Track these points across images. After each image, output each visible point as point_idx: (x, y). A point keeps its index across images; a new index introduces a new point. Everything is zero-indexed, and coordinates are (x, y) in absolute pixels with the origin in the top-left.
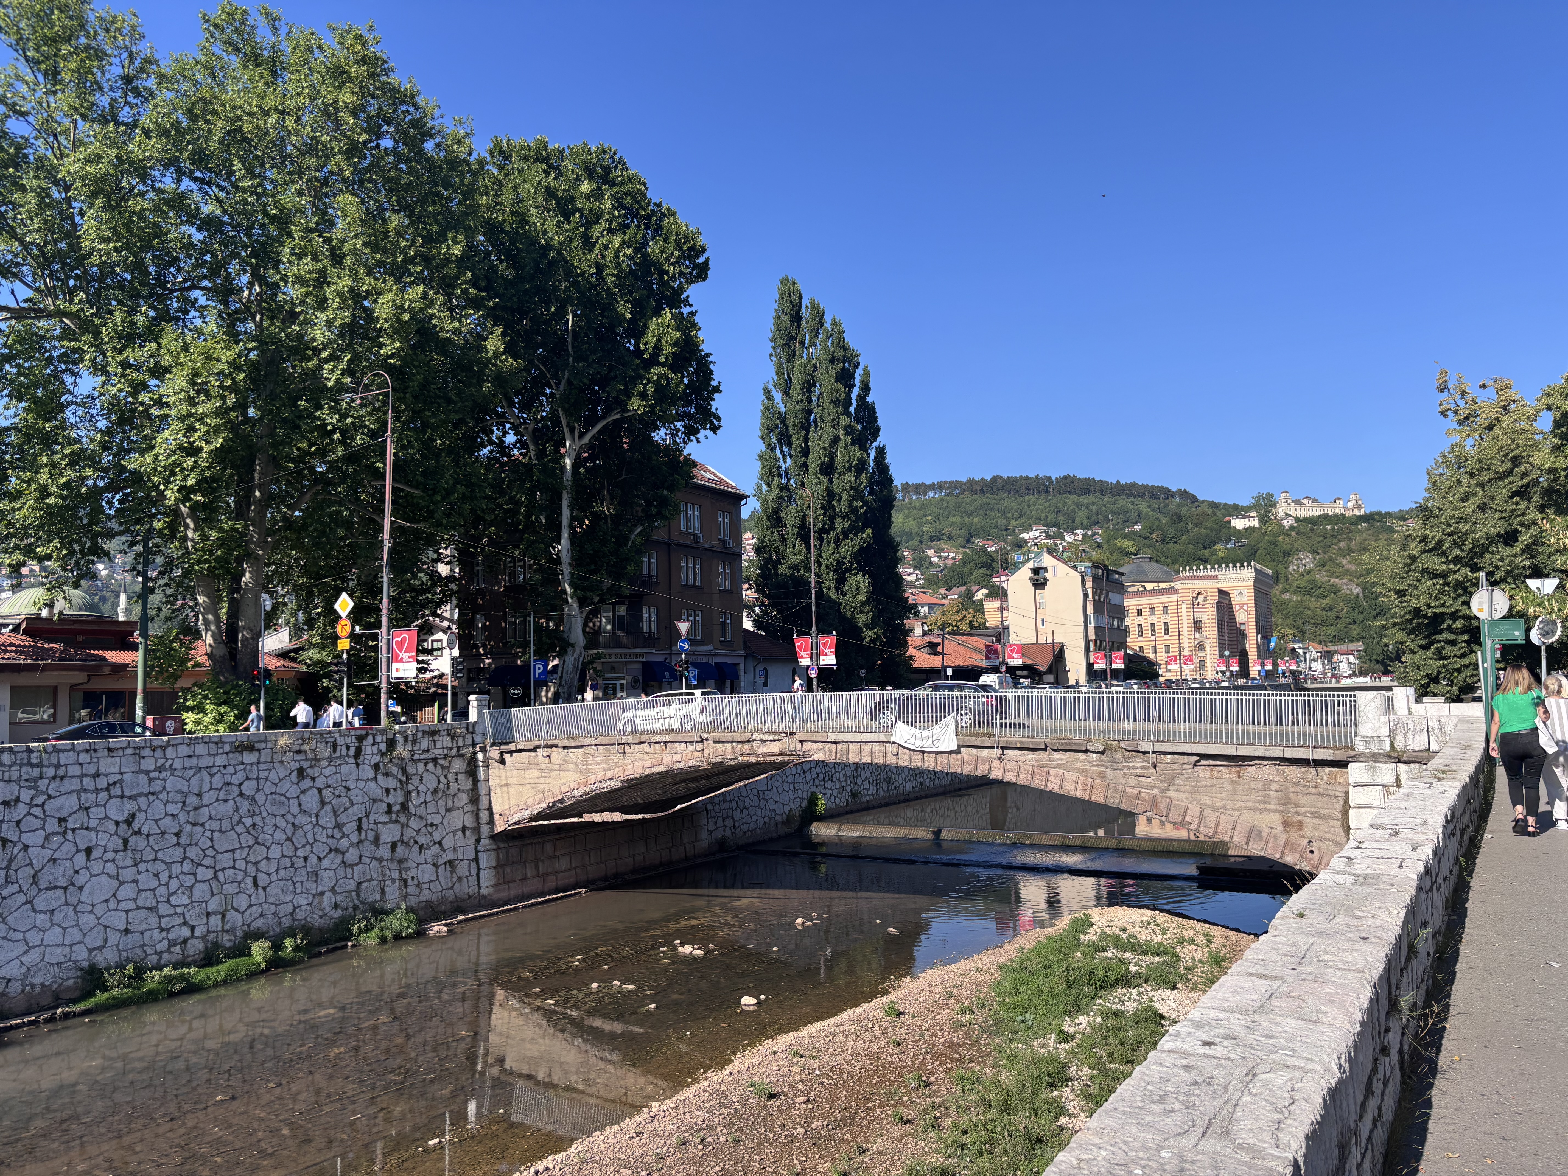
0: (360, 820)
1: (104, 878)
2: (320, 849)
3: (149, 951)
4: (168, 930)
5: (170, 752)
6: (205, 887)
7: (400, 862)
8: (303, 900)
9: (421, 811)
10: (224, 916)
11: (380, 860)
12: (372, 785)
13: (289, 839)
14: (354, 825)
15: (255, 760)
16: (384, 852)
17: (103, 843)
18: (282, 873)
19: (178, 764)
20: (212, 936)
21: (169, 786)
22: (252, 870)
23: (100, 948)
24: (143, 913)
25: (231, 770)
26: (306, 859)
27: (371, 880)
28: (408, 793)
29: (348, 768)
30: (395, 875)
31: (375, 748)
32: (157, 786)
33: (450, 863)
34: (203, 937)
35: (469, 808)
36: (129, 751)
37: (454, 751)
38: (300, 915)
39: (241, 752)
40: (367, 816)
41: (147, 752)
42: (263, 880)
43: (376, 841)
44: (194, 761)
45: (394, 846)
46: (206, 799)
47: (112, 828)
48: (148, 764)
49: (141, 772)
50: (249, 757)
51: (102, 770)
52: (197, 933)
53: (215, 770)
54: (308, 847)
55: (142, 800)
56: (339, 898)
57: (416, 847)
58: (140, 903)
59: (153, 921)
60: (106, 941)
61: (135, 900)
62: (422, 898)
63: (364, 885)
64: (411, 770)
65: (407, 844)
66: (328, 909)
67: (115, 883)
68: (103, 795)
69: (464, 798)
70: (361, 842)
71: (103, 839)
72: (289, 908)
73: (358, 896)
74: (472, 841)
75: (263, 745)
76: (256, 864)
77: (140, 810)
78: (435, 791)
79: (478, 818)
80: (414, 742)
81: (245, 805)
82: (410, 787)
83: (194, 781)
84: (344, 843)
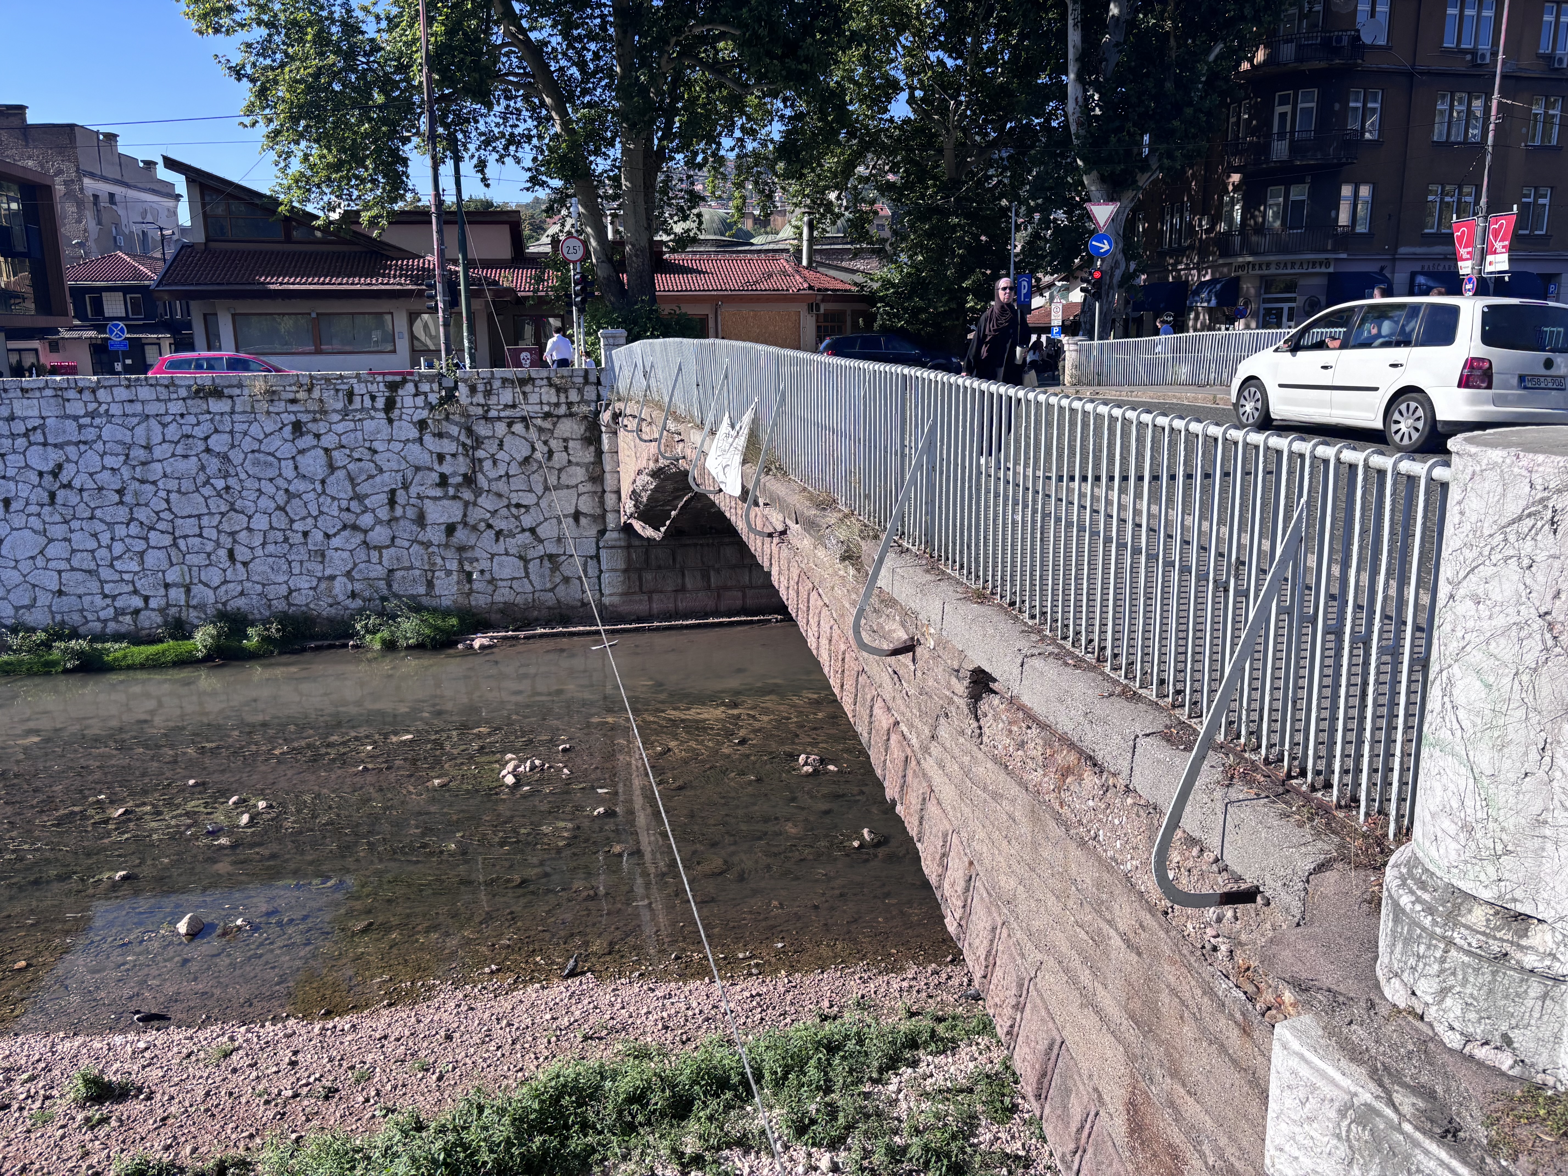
0: (393, 492)
1: (27, 533)
2: (329, 524)
3: (90, 617)
4: (114, 598)
5: (102, 394)
6: (162, 554)
7: (461, 549)
8: (304, 583)
9: (501, 486)
10: (188, 591)
11: (427, 545)
12: (416, 447)
13: (279, 508)
14: (383, 498)
15: (227, 409)
16: (435, 535)
17: (25, 495)
18: (270, 548)
19: (115, 409)
20: (173, 611)
21: (106, 434)
22: (227, 541)
23: (29, 607)
24: (79, 576)
25: (192, 420)
26: (305, 534)
27: (411, 568)
28: (476, 463)
29: (376, 424)
30: (454, 565)
31: (420, 401)
32: (90, 434)
33: (551, 557)
34: (162, 611)
35: (589, 487)
36: (49, 392)
37: (563, 410)
38: (298, 599)
39: (205, 398)
40: (406, 487)
41: (72, 394)
42: (242, 554)
43: (421, 520)
44: (138, 408)
45: (450, 529)
46: (158, 452)
47: (35, 479)
48: (76, 408)
49: (68, 417)
50: (218, 406)
51: (18, 413)
52: (153, 603)
53: (169, 419)
54: (310, 521)
55: (71, 451)
56: (358, 586)
57: (491, 533)
58: (75, 563)
59: (94, 586)
60: (35, 599)
61: (68, 560)
62: (498, 598)
63: (399, 574)
64: (482, 429)
65: (474, 528)
66: (341, 597)
67: (43, 541)
68: (21, 442)
69: (578, 474)
70: (393, 520)
71: (24, 491)
72: (283, 590)
73: (389, 586)
74: (593, 532)
75: (237, 391)
76: (232, 534)
77: (68, 460)
78: (527, 460)
79: (602, 503)
80: (488, 393)
81: (213, 465)
82: (480, 454)
83: (140, 431)
84: (366, 520)
